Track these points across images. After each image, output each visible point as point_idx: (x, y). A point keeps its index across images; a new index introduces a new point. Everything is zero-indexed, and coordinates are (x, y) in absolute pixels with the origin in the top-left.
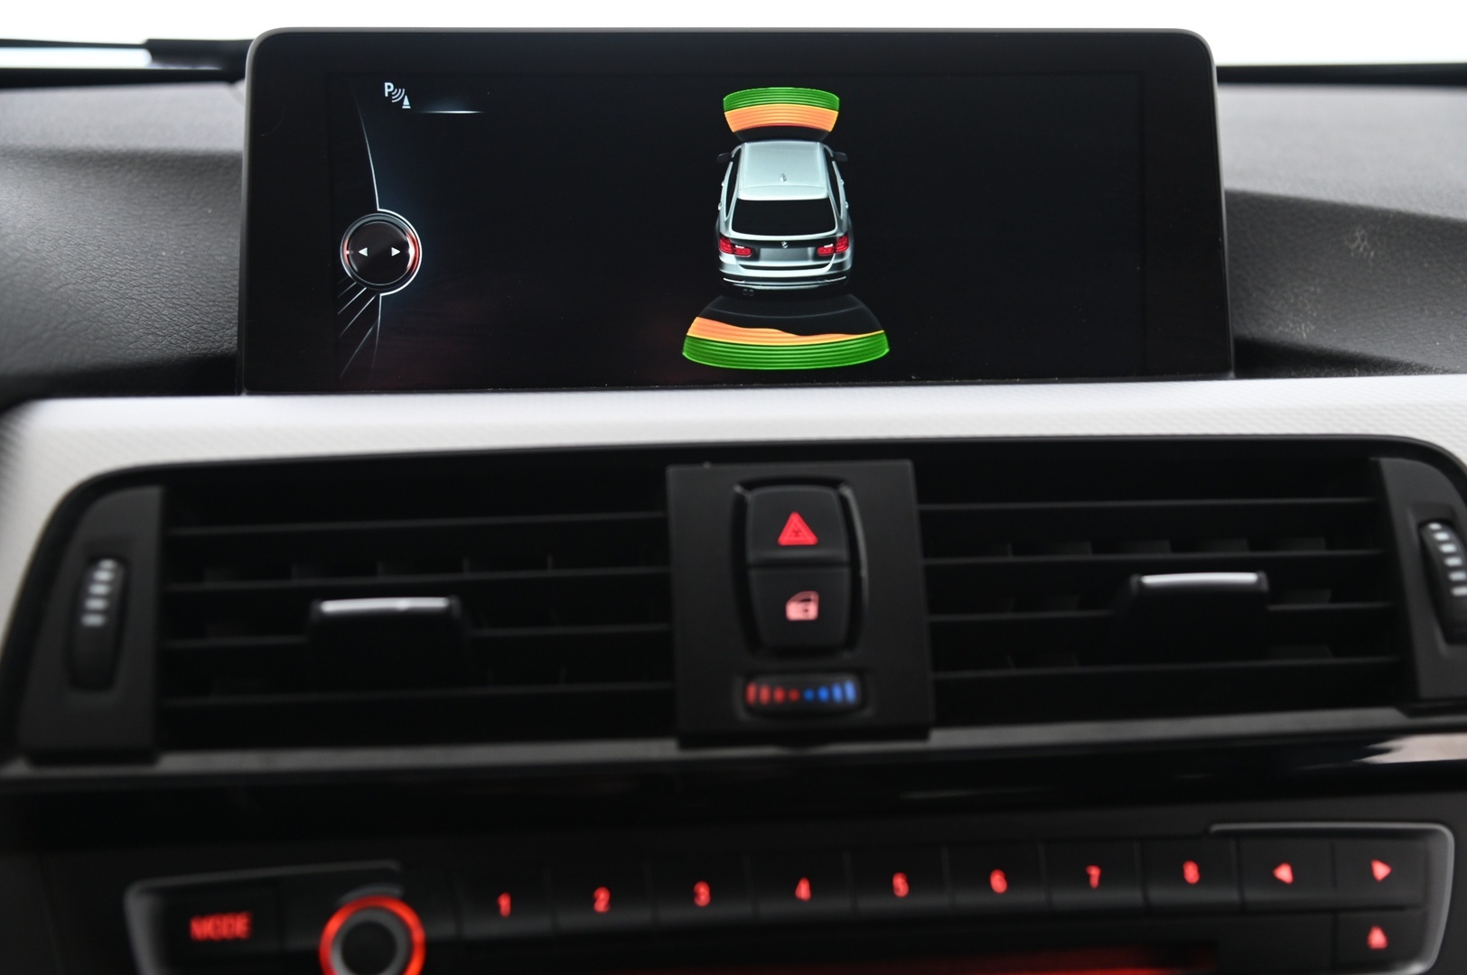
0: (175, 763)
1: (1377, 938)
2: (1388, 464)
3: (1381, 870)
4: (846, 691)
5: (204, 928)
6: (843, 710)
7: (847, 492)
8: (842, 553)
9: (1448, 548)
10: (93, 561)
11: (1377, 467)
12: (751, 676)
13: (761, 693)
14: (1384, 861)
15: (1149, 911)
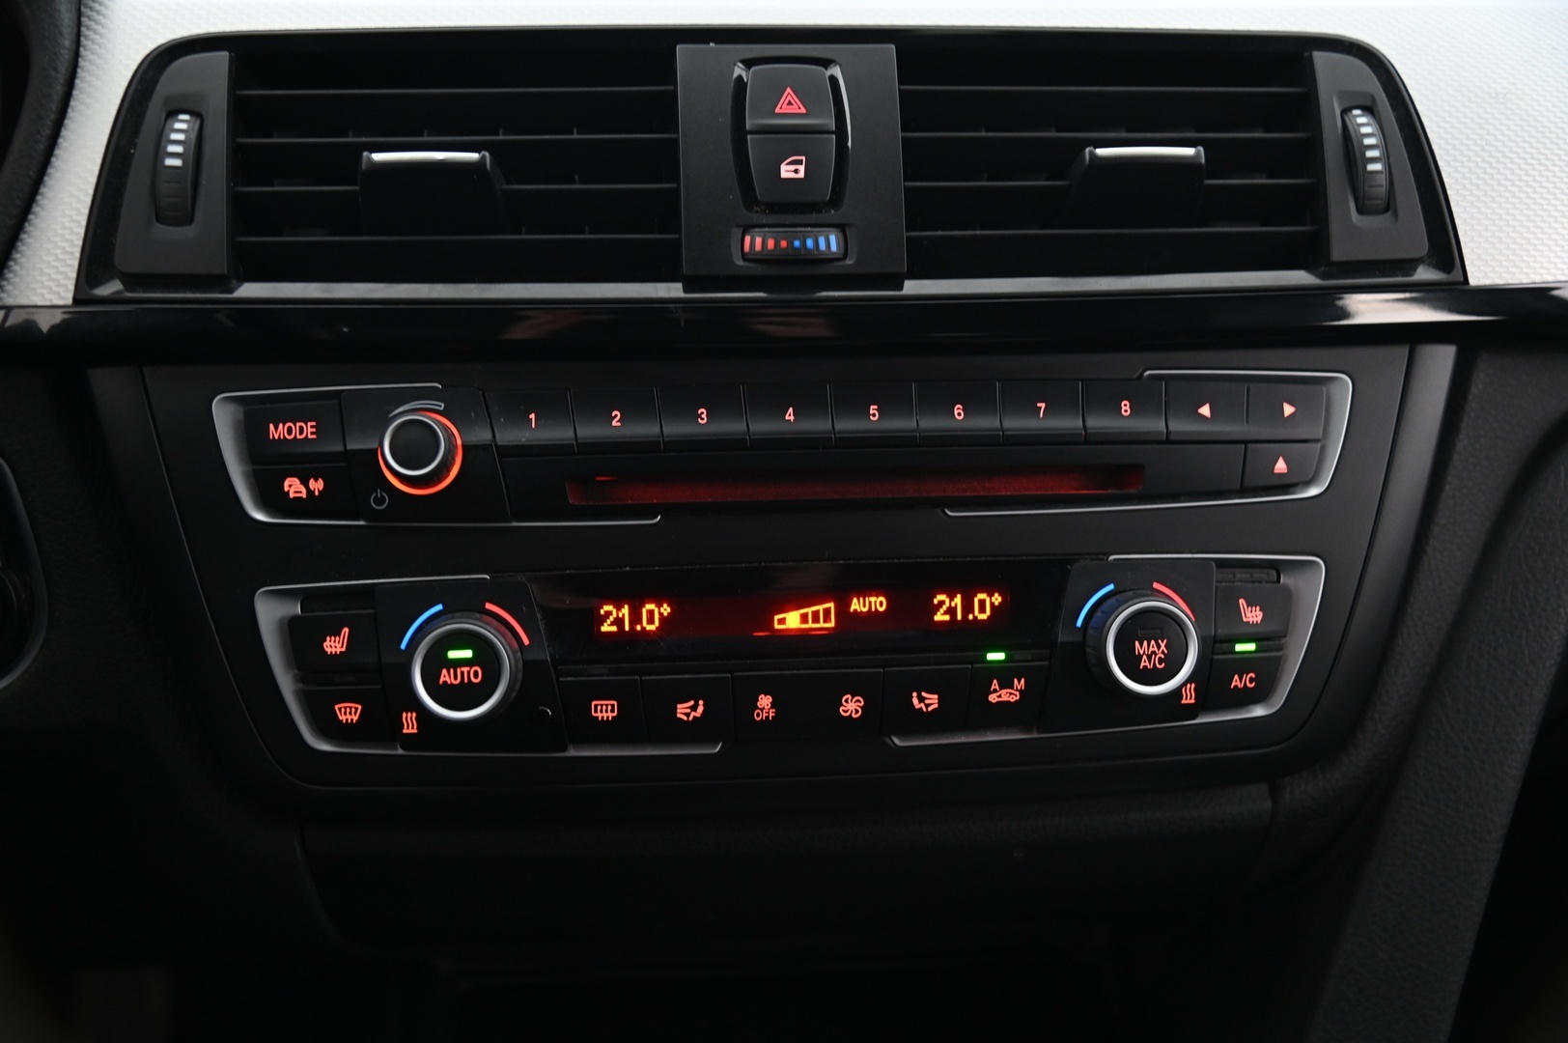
0: (250, 290)
1: (1281, 466)
2: (1319, 57)
3: (1288, 410)
4: (830, 242)
5: (277, 432)
6: (829, 260)
7: (836, 71)
8: (831, 123)
9: (1365, 130)
10: (172, 114)
11: (1311, 59)
12: (747, 229)
13: (756, 242)
14: (1291, 403)
15: (1088, 439)
